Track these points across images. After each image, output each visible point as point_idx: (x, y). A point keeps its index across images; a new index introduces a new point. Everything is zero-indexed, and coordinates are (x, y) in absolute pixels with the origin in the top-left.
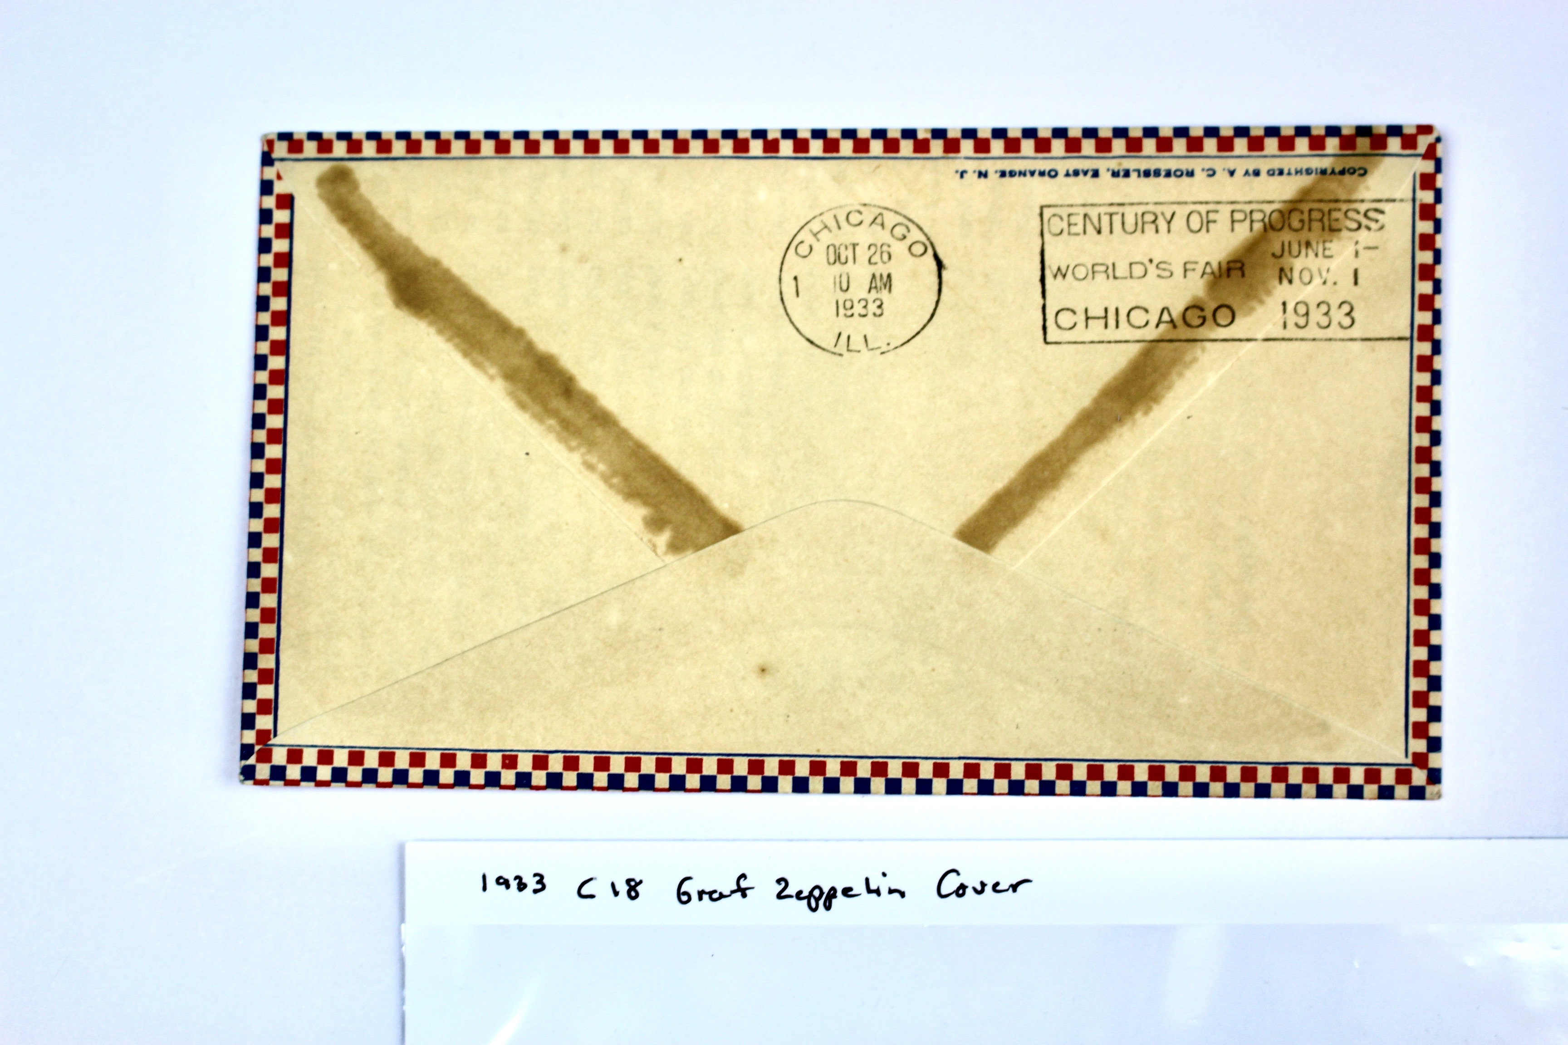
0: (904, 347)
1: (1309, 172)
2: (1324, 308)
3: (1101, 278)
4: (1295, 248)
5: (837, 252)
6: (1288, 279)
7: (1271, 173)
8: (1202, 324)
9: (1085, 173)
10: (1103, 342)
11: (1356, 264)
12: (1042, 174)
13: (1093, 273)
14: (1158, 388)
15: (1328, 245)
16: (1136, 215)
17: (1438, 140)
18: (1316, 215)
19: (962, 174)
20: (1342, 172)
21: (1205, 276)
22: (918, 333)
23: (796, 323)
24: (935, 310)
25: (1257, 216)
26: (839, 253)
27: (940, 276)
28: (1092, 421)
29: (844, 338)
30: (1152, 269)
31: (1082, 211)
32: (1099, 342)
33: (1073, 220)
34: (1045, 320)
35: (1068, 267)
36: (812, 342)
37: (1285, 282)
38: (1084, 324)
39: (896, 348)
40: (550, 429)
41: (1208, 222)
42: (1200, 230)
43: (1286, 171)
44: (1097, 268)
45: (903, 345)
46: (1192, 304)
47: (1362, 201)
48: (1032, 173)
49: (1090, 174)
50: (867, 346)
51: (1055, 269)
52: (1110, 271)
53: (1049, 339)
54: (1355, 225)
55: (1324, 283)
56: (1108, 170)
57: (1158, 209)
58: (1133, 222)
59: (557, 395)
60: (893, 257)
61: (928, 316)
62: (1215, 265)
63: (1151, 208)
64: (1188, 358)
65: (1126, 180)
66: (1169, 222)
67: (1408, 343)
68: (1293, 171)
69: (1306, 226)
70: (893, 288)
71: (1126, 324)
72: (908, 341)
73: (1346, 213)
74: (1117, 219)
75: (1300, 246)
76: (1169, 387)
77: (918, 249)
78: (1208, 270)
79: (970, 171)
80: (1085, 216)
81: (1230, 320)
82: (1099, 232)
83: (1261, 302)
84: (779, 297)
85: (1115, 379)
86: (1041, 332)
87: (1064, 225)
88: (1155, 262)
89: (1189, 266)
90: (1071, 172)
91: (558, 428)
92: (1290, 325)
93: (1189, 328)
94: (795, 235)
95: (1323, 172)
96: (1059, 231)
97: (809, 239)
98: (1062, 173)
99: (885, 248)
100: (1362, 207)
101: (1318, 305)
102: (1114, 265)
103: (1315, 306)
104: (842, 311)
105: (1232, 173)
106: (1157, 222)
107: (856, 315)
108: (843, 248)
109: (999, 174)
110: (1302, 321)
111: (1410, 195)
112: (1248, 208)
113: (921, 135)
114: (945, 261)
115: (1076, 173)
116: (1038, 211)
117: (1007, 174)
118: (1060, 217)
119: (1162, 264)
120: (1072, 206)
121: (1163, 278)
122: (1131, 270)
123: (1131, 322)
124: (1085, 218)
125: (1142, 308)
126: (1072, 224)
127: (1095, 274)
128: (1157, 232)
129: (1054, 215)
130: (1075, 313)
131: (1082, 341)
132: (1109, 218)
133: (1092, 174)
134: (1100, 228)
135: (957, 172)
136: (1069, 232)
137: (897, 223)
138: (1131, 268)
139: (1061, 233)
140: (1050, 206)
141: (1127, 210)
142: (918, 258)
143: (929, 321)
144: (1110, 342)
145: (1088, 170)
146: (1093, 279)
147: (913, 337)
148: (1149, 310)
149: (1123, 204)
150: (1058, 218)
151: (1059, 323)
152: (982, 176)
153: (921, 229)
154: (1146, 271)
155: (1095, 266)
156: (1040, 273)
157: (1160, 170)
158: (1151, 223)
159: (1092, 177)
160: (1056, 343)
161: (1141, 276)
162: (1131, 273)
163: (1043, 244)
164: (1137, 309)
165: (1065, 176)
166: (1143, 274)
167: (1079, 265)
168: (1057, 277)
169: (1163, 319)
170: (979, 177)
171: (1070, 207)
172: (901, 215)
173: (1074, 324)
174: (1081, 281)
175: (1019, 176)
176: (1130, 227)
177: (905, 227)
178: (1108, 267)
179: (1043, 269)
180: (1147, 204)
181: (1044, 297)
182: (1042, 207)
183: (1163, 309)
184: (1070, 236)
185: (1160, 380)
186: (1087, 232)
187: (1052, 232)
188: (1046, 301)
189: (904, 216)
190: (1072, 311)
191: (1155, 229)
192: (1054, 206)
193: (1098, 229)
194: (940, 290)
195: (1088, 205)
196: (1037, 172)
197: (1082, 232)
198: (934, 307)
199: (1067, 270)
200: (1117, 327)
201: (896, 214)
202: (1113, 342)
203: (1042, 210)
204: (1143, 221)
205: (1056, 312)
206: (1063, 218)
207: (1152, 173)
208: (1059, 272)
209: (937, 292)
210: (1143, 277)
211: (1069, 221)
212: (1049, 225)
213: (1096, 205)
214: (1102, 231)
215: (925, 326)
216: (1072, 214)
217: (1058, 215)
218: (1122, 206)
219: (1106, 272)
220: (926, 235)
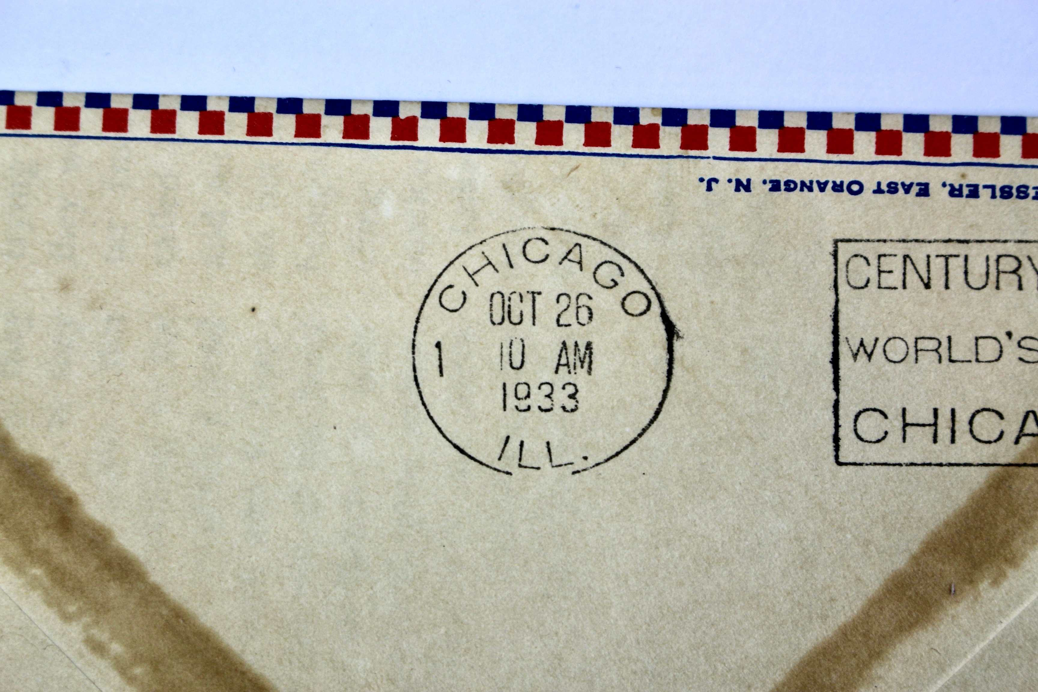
0: (610, 463)
3: (928, 359)
5: (507, 303)
9: (907, 189)
10: (930, 464)
12: (838, 188)
13: (917, 351)
14: (1018, 543)
16: (987, 258)
19: (710, 183)
22: (633, 442)
23: (436, 419)
24: (661, 404)
26: (509, 306)
27: (670, 350)
28: (909, 593)
29: (514, 445)
30: (1010, 347)
31: (901, 249)
32: (923, 464)
33: (886, 264)
34: (837, 426)
35: (877, 340)
36: (462, 451)
38: (900, 433)
39: (597, 464)
40: (34, 583)
44: (922, 344)
45: (607, 460)
48: (822, 187)
49: (915, 189)
50: (551, 460)
51: (855, 345)
52: (944, 350)
53: (841, 460)
56: (944, 185)
57: (1022, 251)
58: (984, 270)
59: (47, 527)
60: (595, 316)
61: (651, 414)
63: (1011, 248)
65: (972, 201)
70: (593, 366)
71: (969, 436)
72: (618, 454)
74: (956, 265)
77: (637, 304)
79: (723, 179)
80: (906, 257)
82: (927, 286)
84: (412, 374)
85: (947, 524)
86: (830, 446)
87: (872, 272)
88: (1016, 337)
90: (884, 187)
91: (46, 582)
94: (440, 275)
96: (862, 284)
97: (464, 282)
98: (870, 186)
99: (584, 300)
102: (949, 338)
104: (511, 401)
106: (1021, 272)
107: (534, 409)
108: (516, 298)
109: (769, 186)
113: (645, 119)
114: (679, 325)
115: (893, 188)
116: (831, 249)
117: (783, 187)
118: (866, 259)
119: (1028, 340)
120: (885, 241)
121: (1028, 362)
122: (977, 349)
123: (975, 433)
124: (905, 262)
125: (993, 411)
126: (884, 272)
127: (919, 353)
128: (1020, 288)
129: (856, 256)
130: (886, 417)
131: (894, 462)
132: (943, 264)
133: (917, 191)
134: (929, 278)
135: (702, 180)
136: (879, 284)
137: (603, 260)
138: (977, 345)
139: (866, 286)
140: (849, 241)
141: (973, 250)
142: (635, 318)
143: (652, 422)
144: (941, 465)
145: (912, 184)
146: (916, 362)
147: (626, 448)
148: (1005, 415)
149: (967, 242)
150: (862, 260)
151: (859, 432)
152: (741, 188)
153: (642, 271)
154: (1001, 351)
155: (919, 341)
156: (831, 350)
157: (1027, 187)
158: (1011, 272)
159: (918, 195)
160: (855, 464)
161: (993, 359)
162: (977, 353)
163: (837, 302)
164: (985, 413)
165: (875, 192)
166: (996, 356)
167: (895, 338)
168: (858, 357)
169: (1027, 430)
170: (737, 190)
171: (882, 243)
172: (610, 247)
173: (883, 435)
174: (897, 364)
175: (802, 190)
176: (976, 279)
177: (616, 268)
178: (940, 343)
179: (836, 343)
180: (1005, 241)
181: (837, 389)
182: (836, 242)
183: (1028, 413)
184: (881, 290)
185: (1020, 528)
186: (908, 285)
187: (852, 283)
188: (840, 395)
189: (616, 250)
190: (882, 413)
191: (1016, 284)
192: (856, 241)
193: (926, 281)
194: (670, 373)
195: (911, 241)
196: (830, 185)
197: (899, 284)
198: (660, 399)
199: (875, 345)
200: (953, 441)
201: (602, 246)
202: (946, 465)
203: (836, 247)
204: (997, 269)
205: (855, 414)
206: (870, 262)
207: (1014, 191)
208: (862, 349)
209: (666, 374)
210: (997, 360)
211: (879, 267)
212: (847, 271)
213: (923, 241)
214: (933, 283)
215: (644, 430)
216: (885, 255)
217: (861, 256)
218: (965, 245)
219: (936, 350)
220: (649, 281)
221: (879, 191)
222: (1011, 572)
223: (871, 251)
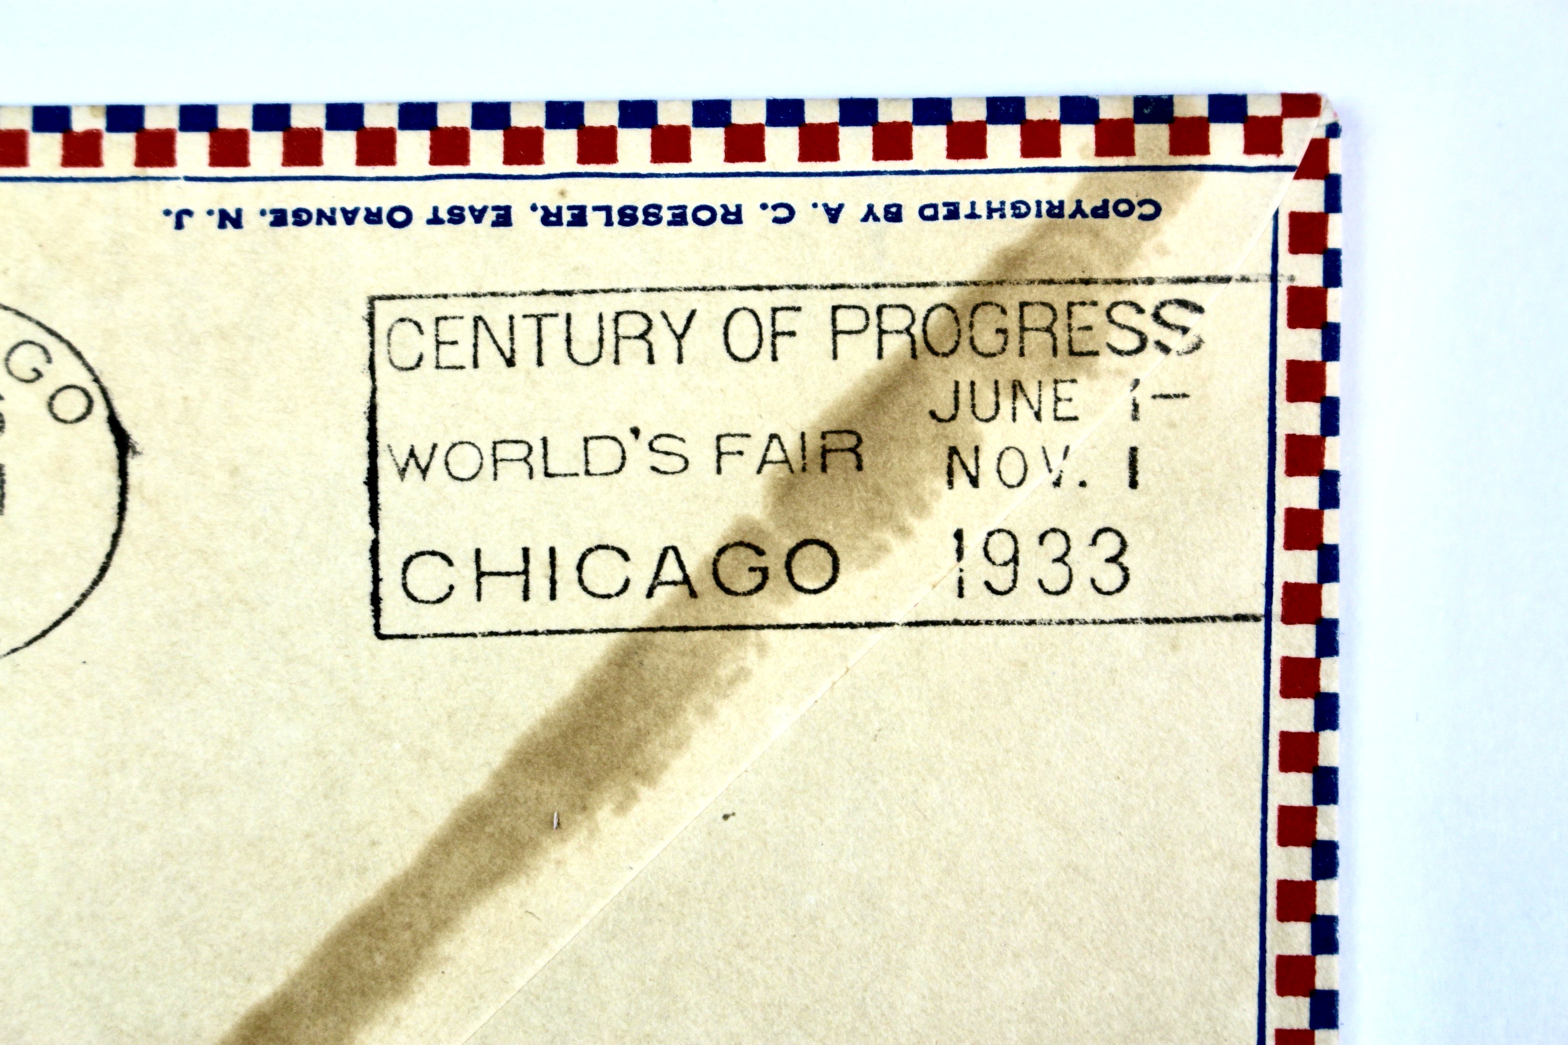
0: (34, 647)
1: (1019, 210)
2: (1056, 545)
3: (512, 473)
4: (985, 398)
6: (968, 474)
7: (929, 212)
8: (760, 587)
9: (479, 215)
10: (517, 633)
11: (1134, 434)
12: (373, 217)
13: (496, 461)
14: (653, 747)
15: (1064, 390)
16: (601, 317)
17: (1333, 130)
18: (1036, 317)
19: (180, 218)
20: (1101, 212)
21: (767, 468)
22: (67, 614)
24: (109, 556)
25: (895, 320)
27: (123, 472)
28: (489, 829)
30: (637, 450)
31: (471, 308)
32: (509, 633)
33: (447, 331)
34: (376, 580)
35: (435, 446)
37: (962, 480)
38: (473, 587)
39: (14, 650)
41: (775, 335)
42: (755, 356)
43: (964, 210)
44: (503, 451)
45: (29, 643)
46: (738, 539)
47: (1150, 281)
48: (350, 217)
49: (490, 216)
51: (402, 455)
52: (536, 459)
53: (384, 631)
54: (1132, 342)
55: (1057, 484)
56: (534, 208)
57: (652, 305)
58: (594, 335)
60: (8, 425)
61: (94, 572)
62: (792, 443)
63: (636, 301)
64: (724, 672)
65: (577, 231)
66: (680, 338)
67: (1261, 625)
68: (982, 210)
69: (1014, 344)
70: (5, 503)
71: (577, 588)
72: (44, 633)
73: (1109, 312)
74: (554, 330)
75: (997, 393)
76: (680, 744)
77: (72, 404)
78: (775, 454)
79: (199, 211)
80: (478, 319)
81: (828, 576)
82: (510, 363)
83: (904, 531)
85: (545, 723)
86: (367, 609)
87: (427, 344)
88: (646, 436)
89: (727, 445)
90: (443, 215)
92: (974, 586)
93: (730, 596)
95: (1056, 211)
96: (412, 363)
98: (421, 214)
100: (1149, 297)
101: (1042, 538)
102: (545, 441)
103: (1036, 540)
105: (834, 215)
106: (650, 337)
109: (270, 218)
110: (1002, 578)
111: (1268, 270)
112: (871, 300)
113: (80, 123)
114: (136, 435)
115: (456, 216)
116: (365, 311)
117: (290, 219)
118: (417, 324)
119: (663, 439)
120: (445, 296)
121: (665, 473)
122: (586, 455)
123: (586, 583)
124: (476, 327)
125: (613, 548)
126: (444, 343)
127: (499, 464)
128: (651, 360)
129: (402, 320)
130: (450, 563)
131: (465, 632)
132: (535, 327)
133: (494, 219)
134: (513, 351)
135: (167, 213)
136: (438, 362)
137: (20, 339)
138: (586, 449)
139: (418, 365)
140: (392, 298)
141: (578, 306)
142: (69, 426)
143: (96, 583)
144: (535, 633)
145: (485, 209)
146: (495, 479)
147: (57, 624)
148: (630, 556)
149: (570, 293)
150: (412, 327)
151: (410, 587)
152: (228, 223)
153: (79, 355)
154: (624, 458)
155: (498, 446)
156: (366, 464)
157: (659, 207)
158: (636, 337)
159: (495, 224)
160: (405, 636)
161: (612, 470)
162: (587, 462)
163: (374, 391)
164: (601, 552)
165: (430, 222)
166: (617, 465)
167: (461, 443)
168: (407, 474)
169: (665, 576)
170: (222, 225)
171: (441, 300)
172: (30, 319)
173: (447, 590)
174: (465, 482)
175: (319, 223)
176: (584, 349)
177: (39, 350)
178: (530, 449)
179: (373, 454)
180: (628, 291)
181: (375, 523)
182: (372, 300)
183: (666, 550)
184: (440, 370)
185: (656, 725)
186: (480, 362)
187: (397, 363)
188: (381, 532)
189: (39, 324)
190: (444, 557)
191: (646, 354)
192: (403, 297)
193: (508, 354)
194: (122, 508)
195: (485, 295)
196: (362, 214)
197: (468, 362)
198: (107, 548)
199: (432, 455)
200: (553, 597)
201: (18, 319)
202: (543, 633)
203: (372, 307)
204: (616, 333)
205: (403, 559)
206: (423, 328)
207: (640, 215)
208: (412, 462)
209: (116, 510)
210: (617, 472)
211: (437, 335)
212: (389, 344)
213: (503, 294)
214: (518, 358)
215: (84, 596)
216: (445, 318)
217: (410, 320)
218: (567, 297)
219: (525, 460)
220: (90, 370)
221: (435, 220)
222: (644, 791)
223: (425, 312)
